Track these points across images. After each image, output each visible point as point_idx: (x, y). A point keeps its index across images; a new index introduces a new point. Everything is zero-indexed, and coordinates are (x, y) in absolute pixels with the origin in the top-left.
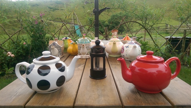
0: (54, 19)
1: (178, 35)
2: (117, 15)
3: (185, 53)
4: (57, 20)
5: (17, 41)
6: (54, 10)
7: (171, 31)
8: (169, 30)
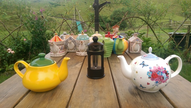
0: (56, 15)
1: (182, 31)
3: (188, 49)
4: (59, 16)
5: (18, 38)
7: (174, 27)
8: (172, 26)
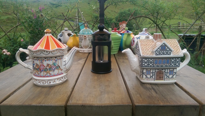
0: (57, 17)
2: (125, 12)
3: (200, 52)
4: (60, 17)
5: (14, 38)
6: (57, 6)
7: (183, 30)
8: (181, 29)
